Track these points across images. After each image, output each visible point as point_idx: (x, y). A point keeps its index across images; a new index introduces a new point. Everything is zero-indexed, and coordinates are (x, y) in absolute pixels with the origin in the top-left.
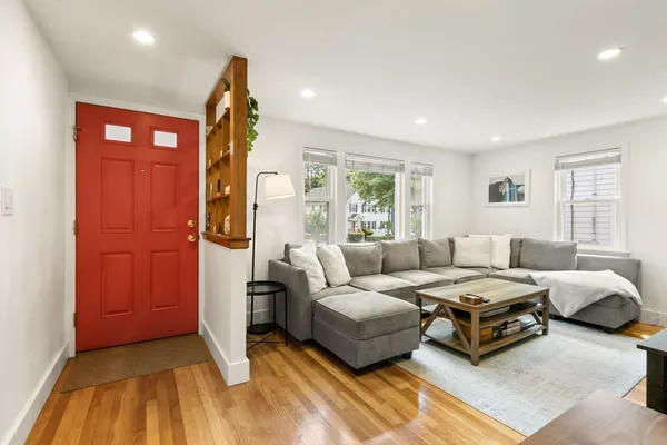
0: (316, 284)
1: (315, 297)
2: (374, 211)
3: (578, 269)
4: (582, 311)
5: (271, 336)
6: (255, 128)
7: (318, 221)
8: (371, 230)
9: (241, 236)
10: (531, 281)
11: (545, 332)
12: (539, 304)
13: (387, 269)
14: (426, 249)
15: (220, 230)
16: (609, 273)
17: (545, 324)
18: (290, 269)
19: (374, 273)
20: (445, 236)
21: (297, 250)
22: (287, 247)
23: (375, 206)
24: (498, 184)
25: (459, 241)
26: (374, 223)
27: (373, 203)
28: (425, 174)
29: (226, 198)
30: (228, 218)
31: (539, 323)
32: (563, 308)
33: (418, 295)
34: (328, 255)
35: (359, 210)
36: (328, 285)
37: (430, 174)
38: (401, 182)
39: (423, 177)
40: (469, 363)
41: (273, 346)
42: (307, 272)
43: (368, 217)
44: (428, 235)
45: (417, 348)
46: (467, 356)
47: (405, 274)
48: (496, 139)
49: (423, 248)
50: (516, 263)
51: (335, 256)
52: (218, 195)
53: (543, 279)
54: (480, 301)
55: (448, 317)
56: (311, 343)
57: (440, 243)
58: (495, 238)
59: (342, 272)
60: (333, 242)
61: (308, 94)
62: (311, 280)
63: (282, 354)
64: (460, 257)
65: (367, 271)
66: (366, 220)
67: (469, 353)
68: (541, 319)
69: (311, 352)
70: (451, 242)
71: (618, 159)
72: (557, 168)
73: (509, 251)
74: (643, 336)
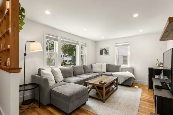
0: (52, 83)
1: (51, 88)
2: (67, 57)
3: (121, 71)
4: (124, 82)
5: (33, 105)
6: (24, 21)
7: (50, 60)
8: (66, 62)
9: (16, 67)
10: (112, 75)
11: (117, 89)
12: (116, 82)
13: (75, 75)
14: (85, 68)
15: (5, 64)
16: (128, 72)
17: (117, 87)
18: (40, 78)
19: (71, 76)
20: (90, 64)
21: (43, 71)
22: (40, 70)
23: (67, 56)
24: (102, 50)
25: (94, 65)
26: (67, 60)
27: (67, 54)
28: (84, 46)
29: (8, 50)
30: (9, 59)
31: (115, 86)
32: (120, 82)
33: (86, 83)
34: (55, 71)
35: (63, 57)
36: (56, 82)
37: (86, 46)
38: (78, 48)
39: (84, 47)
40: (102, 102)
41: (33, 109)
42: (48, 79)
43: (65, 59)
44: (85, 64)
45: (87, 100)
46: (101, 100)
47: (80, 76)
48: (103, 38)
49: (84, 67)
50: (107, 70)
51: (58, 72)
52: (5, 48)
53: (115, 74)
54: (105, 83)
55: (95, 89)
56: (50, 105)
57: (89, 66)
58: (102, 64)
59: (61, 77)
60: (57, 67)
61: (48, 12)
62: (50, 81)
63: (37, 112)
64: (94, 70)
65: (69, 76)
66: (64, 59)
67: (102, 99)
68: (116, 85)
69: (50, 109)
70: (92, 65)
71: (129, 45)
72: (116, 46)
73: (106, 68)
74: (136, 87)
